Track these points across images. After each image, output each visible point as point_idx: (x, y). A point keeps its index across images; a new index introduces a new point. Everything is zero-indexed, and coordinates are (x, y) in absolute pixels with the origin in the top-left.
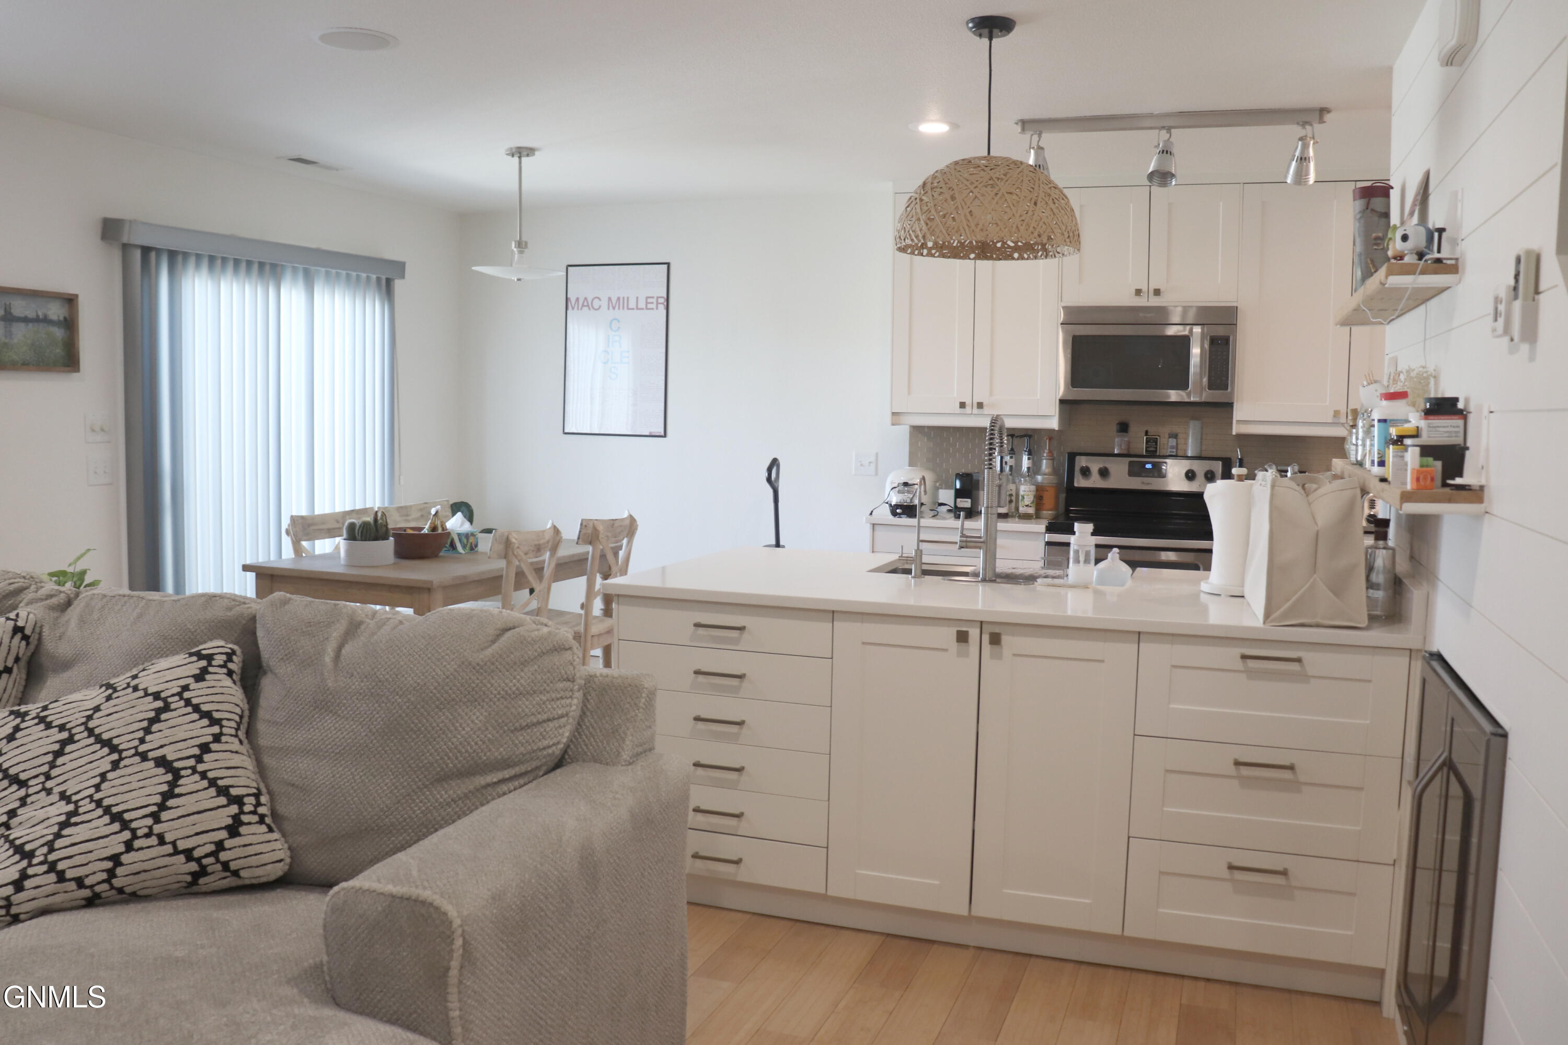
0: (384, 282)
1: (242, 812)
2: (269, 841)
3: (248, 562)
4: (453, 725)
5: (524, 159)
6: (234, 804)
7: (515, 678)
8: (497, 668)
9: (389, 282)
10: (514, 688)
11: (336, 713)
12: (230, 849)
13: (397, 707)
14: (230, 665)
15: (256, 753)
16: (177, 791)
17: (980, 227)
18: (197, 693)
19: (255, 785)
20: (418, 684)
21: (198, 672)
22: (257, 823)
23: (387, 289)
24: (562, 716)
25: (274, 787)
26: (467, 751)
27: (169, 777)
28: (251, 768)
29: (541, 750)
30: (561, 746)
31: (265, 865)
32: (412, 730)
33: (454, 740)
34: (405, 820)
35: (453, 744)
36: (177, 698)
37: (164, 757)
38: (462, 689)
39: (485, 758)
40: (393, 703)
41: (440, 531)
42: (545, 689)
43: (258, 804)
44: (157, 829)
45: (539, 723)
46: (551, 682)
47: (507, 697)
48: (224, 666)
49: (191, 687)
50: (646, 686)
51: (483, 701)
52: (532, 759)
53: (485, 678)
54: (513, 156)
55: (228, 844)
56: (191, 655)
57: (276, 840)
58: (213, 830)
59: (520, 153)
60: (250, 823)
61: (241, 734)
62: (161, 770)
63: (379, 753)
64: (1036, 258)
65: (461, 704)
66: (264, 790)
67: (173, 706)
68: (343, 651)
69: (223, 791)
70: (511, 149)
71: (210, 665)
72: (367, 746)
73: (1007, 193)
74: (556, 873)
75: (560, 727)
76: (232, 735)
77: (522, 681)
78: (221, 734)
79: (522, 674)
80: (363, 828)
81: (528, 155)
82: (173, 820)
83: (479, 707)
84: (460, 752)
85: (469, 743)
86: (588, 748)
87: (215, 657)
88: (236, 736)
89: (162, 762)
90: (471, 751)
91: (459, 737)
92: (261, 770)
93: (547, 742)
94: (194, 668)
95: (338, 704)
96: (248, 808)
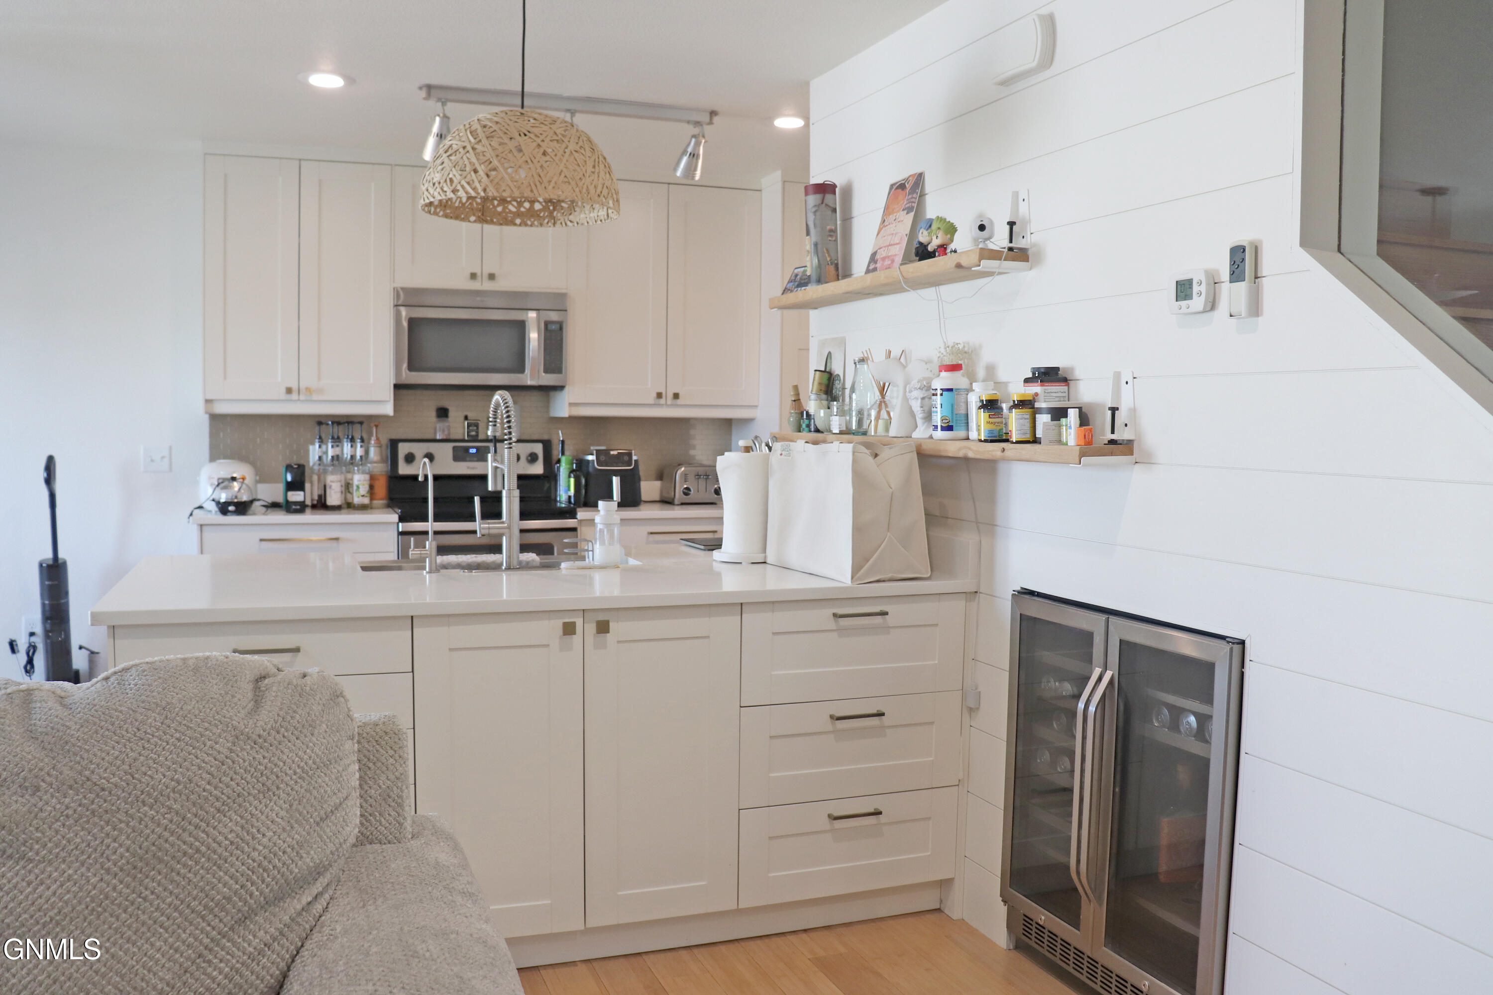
4: (247, 832)
8: (284, 736)
13: (150, 824)
17: (552, 184)
20: (178, 782)
24: (352, 790)
32: (185, 854)
33: (255, 855)
35: (254, 861)
39: (296, 870)
40: (141, 820)
47: (305, 775)
51: (278, 788)
53: (274, 755)
64: (541, 225)
65: (251, 798)
73: (576, 151)
84: (265, 870)
90: (279, 865)
91: (261, 848)
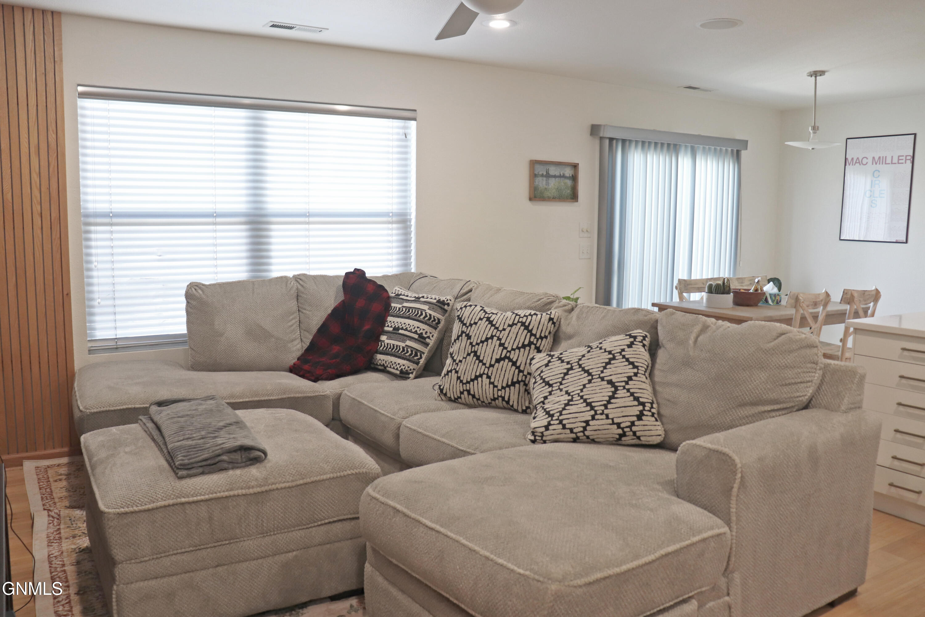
0: (735, 152)
1: (644, 410)
2: (655, 425)
3: (656, 302)
4: (750, 378)
5: (818, 78)
6: (641, 405)
7: (785, 358)
8: (775, 352)
9: (738, 152)
10: (784, 364)
11: (693, 368)
12: (637, 426)
13: (723, 367)
14: (644, 342)
15: (653, 384)
16: (616, 396)
18: (628, 353)
19: (651, 399)
21: (629, 343)
22: (650, 416)
23: (737, 156)
24: (809, 382)
25: (660, 400)
26: (756, 393)
27: (613, 389)
28: (650, 390)
29: (795, 397)
30: (807, 397)
31: (652, 436)
33: (750, 386)
34: (721, 423)
36: (619, 354)
37: (611, 380)
38: (756, 361)
39: (765, 397)
40: (721, 365)
41: (759, 291)
42: (800, 366)
43: (652, 407)
44: (606, 412)
45: (796, 383)
46: (804, 363)
47: (780, 368)
48: (641, 342)
49: (626, 350)
50: (859, 372)
51: (767, 368)
52: (790, 401)
53: (769, 357)
54: (811, 77)
55: (636, 423)
56: (626, 335)
57: (659, 425)
58: (630, 416)
59: (816, 74)
60: (647, 415)
61: (647, 374)
62: (610, 386)
63: (712, 389)
65: (755, 368)
66: (655, 402)
67: (617, 358)
68: (699, 339)
69: (637, 399)
70: (810, 72)
71: (635, 340)
72: (706, 385)
74: (794, 456)
75: (807, 387)
76: (642, 374)
77: (788, 360)
78: (638, 373)
79: (789, 357)
80: (700, 424)
81: (821, 75)
82: (613, 408)
83: (764, 371)
84: (752, 392)
85: (757, 389)
86: (822, 401)
87: (638, 337)
88: (645, 375)
89: (610, 382)
90: (758, 393)
91: (753, 385)
92: (655, 392)
93: (799, 394)
94: (629, 341)
95: (694, 364)
96: (647, 408)
